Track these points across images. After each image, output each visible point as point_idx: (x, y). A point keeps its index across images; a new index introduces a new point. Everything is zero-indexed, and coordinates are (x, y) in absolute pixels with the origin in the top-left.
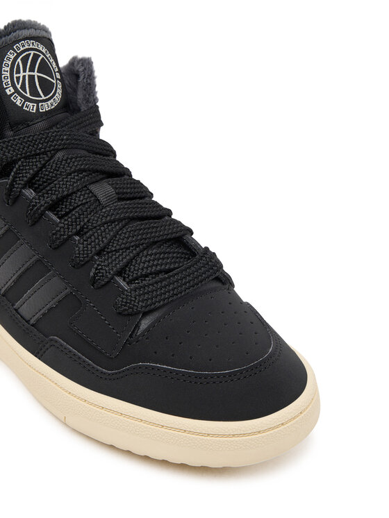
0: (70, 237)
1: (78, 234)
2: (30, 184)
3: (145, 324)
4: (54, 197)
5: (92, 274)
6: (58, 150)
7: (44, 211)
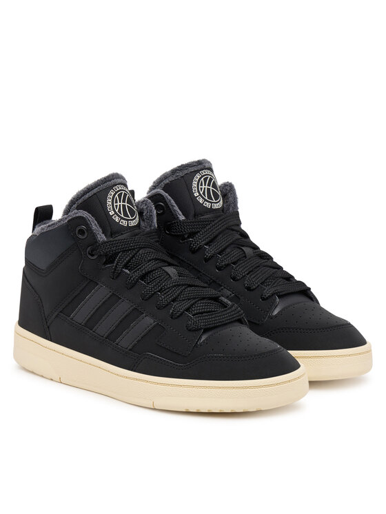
0: (155, 293)
1: (159, 291)
2: (126, 266)
3: (204, 338)
4: (143, 272)
5: (171, 311)
6: (141, 248)
7: (137, 280)
